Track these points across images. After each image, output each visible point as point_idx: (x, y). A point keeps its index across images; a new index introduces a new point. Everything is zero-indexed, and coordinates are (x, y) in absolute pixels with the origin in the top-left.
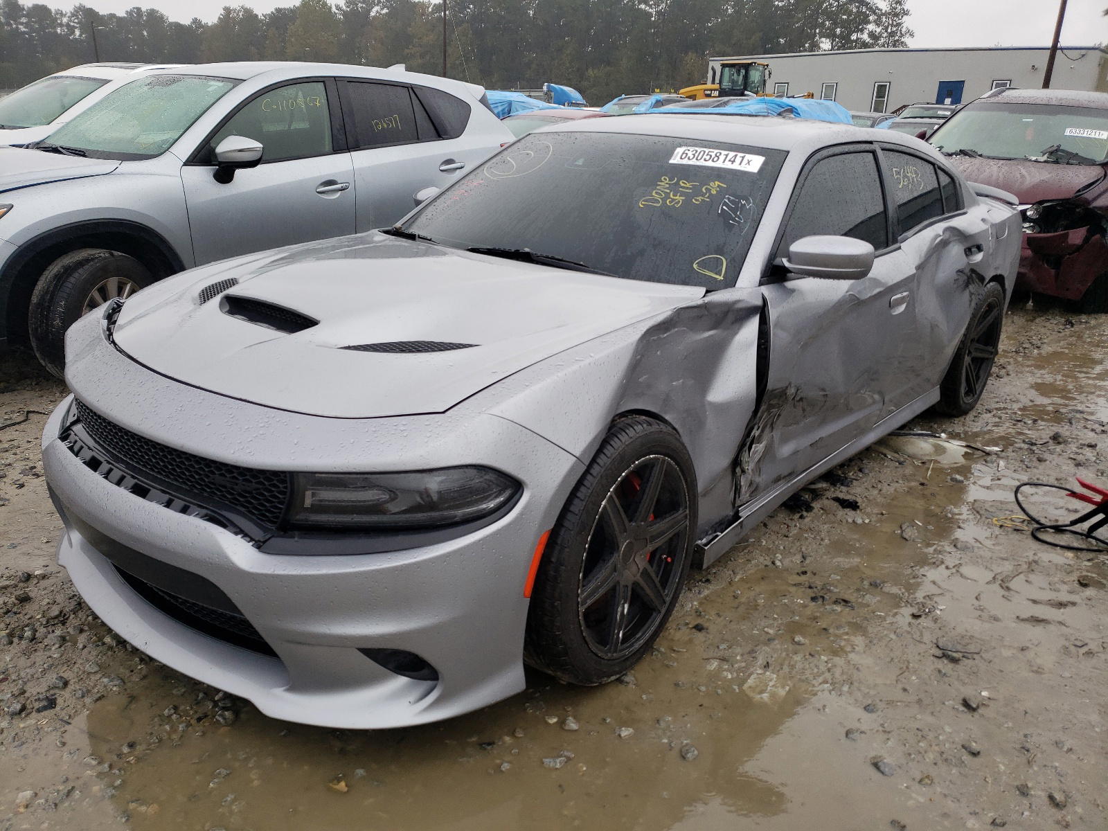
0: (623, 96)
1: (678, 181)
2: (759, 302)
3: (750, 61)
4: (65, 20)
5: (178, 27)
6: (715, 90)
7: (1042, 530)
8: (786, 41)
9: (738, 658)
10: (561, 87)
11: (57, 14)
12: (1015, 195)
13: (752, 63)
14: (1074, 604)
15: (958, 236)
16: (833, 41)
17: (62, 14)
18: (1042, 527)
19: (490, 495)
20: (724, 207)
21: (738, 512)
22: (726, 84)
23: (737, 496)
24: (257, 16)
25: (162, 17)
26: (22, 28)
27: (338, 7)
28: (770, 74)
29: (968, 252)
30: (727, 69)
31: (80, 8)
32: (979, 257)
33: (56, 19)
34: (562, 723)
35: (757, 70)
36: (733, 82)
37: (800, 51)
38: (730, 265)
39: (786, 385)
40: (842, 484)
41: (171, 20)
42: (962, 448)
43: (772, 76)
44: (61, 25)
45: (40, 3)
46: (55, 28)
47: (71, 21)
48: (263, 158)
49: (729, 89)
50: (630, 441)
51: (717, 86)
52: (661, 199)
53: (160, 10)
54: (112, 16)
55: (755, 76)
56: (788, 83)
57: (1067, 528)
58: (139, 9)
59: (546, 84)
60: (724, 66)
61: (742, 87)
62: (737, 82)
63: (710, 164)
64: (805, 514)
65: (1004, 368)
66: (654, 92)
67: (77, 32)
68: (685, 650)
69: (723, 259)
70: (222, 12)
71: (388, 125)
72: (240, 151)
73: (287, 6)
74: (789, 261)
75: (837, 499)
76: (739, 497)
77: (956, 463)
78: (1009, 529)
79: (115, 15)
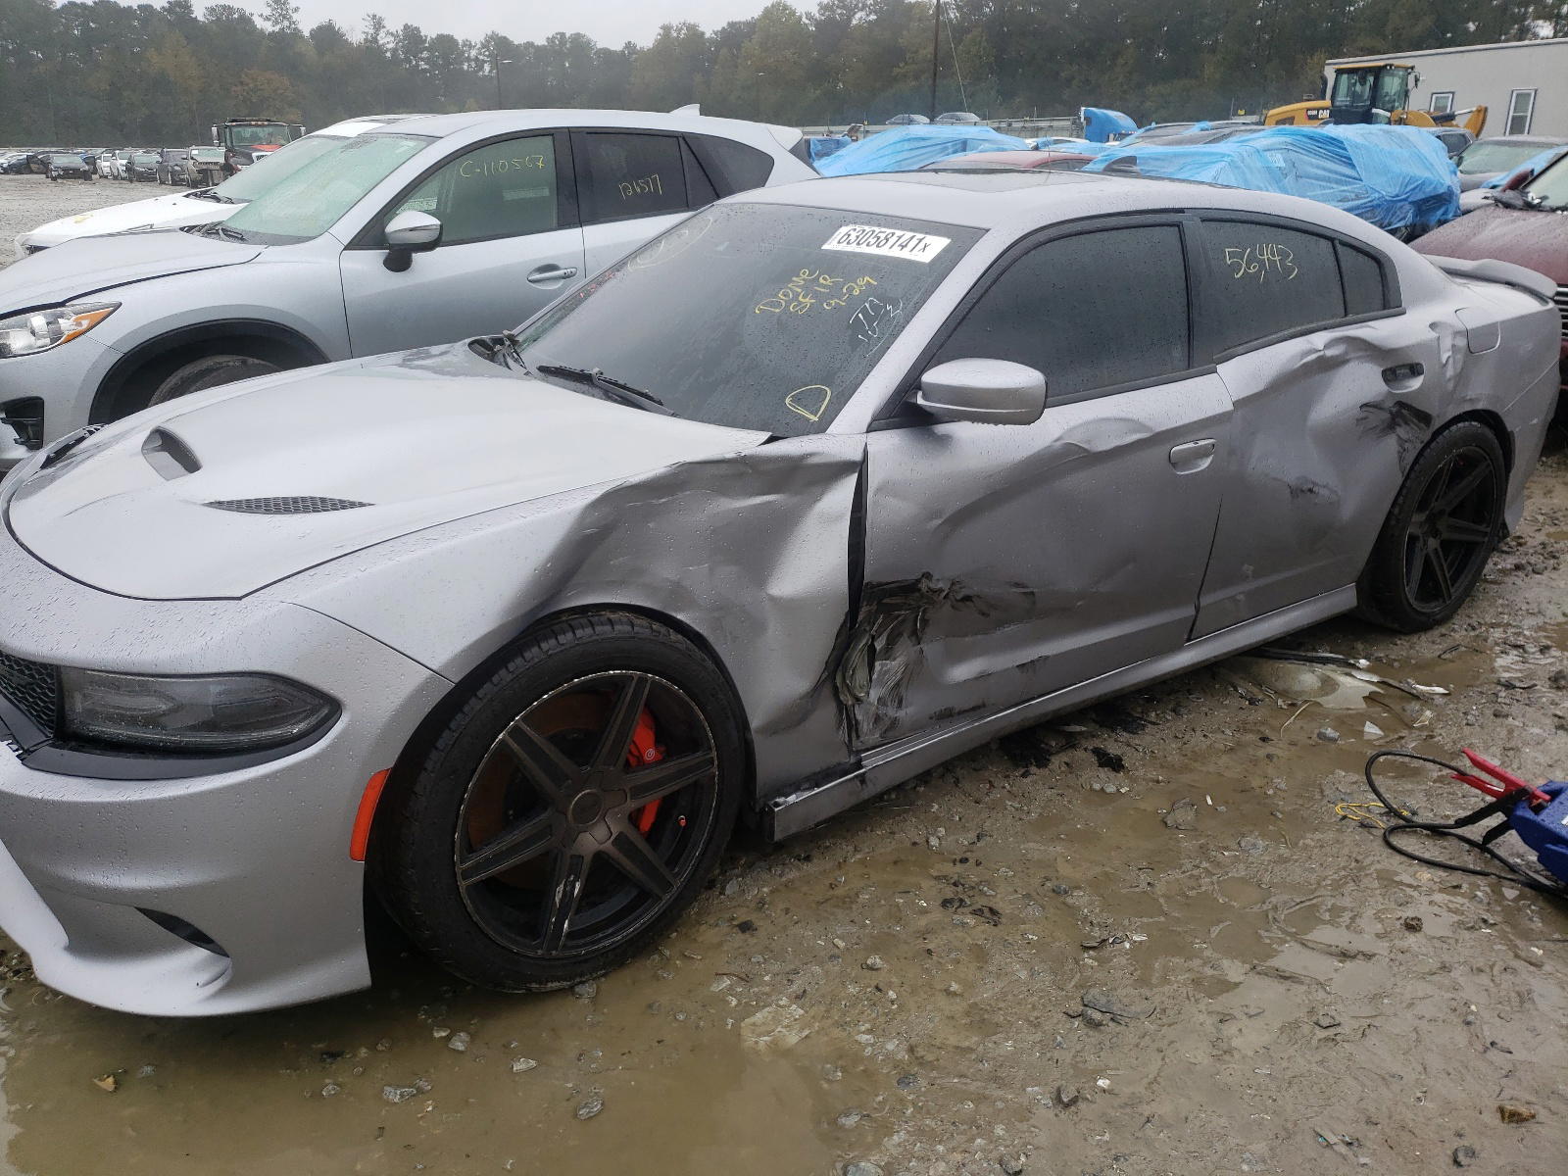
0: (1154, 125)
1: (819, 276)
2: (858, 456)
3: (1382, 63)
4: (473, 53)
5: (606, 54)
6: (1323, 109)
7: (1408, 830)
8: (1477, 27)
9: (767, 978)
10: (1105, 111)
11: (464, 45)
12: (1553, 279)
13: (1386, 66)
14: (1369, 957)
15: (1366, 350)
16: (1557, 24)
17: (471, 47)
18: (1409, 826)
19: (295, 715)
20: (860, 315)
21: (861, 760)
22: (1342, 99)
23: (854, 735)
24: (703, 34)
25: (588, 42)
26: (423, 65)
27: (809, 16)
28: (1417, 80)
29: (1391, 375)
30: (1345, 76)
31: (491, 37)
32: (1416, 383)
33: (463, 52)
34: (448, 1038)
35: (1393, 75)
36: (1354, 96)
37: (1499, 41)
38: (835, 400)
39: (914, 577)
40: (1125, 730)
41: (600, 46)
42: (1368, 685)
43: (1419, 84)
44: (468, 59)
45: (446, 33)
46: (462, 63)
47: (481, 54)
48: (443, 239)
49: (1346, 106)
50: (558, 650)
51: (1327, 102)
52: (786, 301)
53: (587, 34)
54: (530, 45)
55: (1391, 85)
56: (1453, 93)
57: (1452, 831)
58: (563, 35)
59: (1083, 108)
60: (1339, 72)
61: (1368, 103)
62: (1361, 96)
63: (873, 250)
64: (1033, 769)
65: (1554, 557)
66: (1236, 114)
67: (487, 67)
68: (699, 957)
69: (827, 389)
70: (661, 32)
71: (643, 189)
72: (411, 230)
73: (743, 20)
74: (925, 397)
75: (1097, 752)
76: (858, 737)
77: (1348, 709)
78: (1353, 824)
79: (532, 44)
